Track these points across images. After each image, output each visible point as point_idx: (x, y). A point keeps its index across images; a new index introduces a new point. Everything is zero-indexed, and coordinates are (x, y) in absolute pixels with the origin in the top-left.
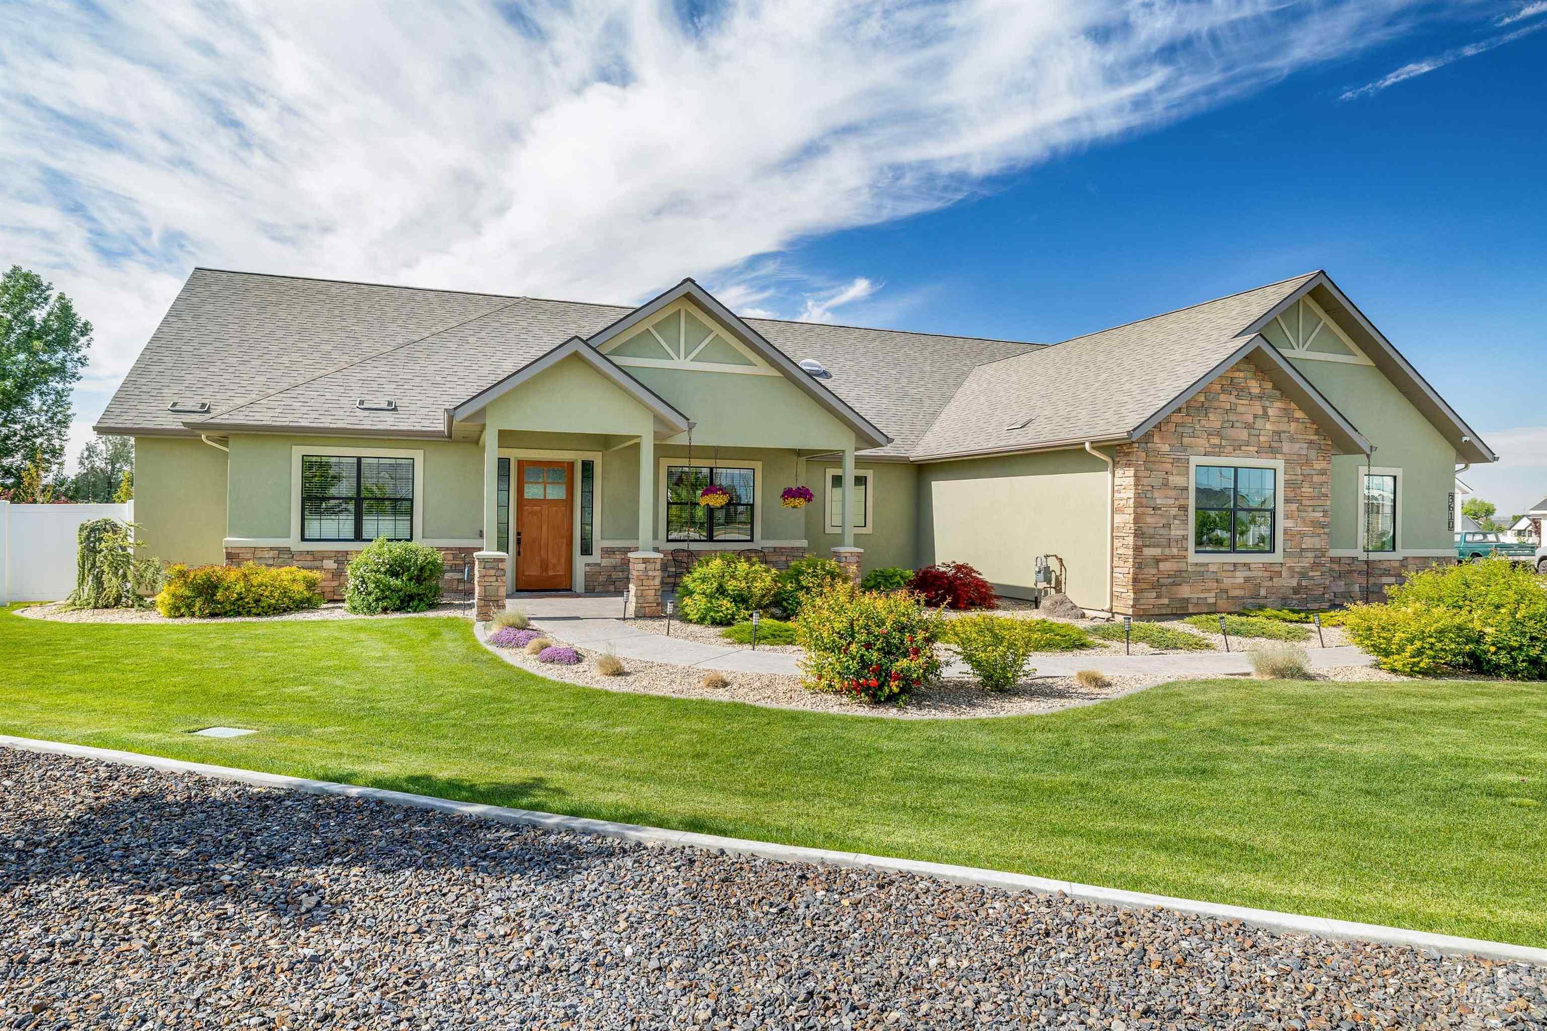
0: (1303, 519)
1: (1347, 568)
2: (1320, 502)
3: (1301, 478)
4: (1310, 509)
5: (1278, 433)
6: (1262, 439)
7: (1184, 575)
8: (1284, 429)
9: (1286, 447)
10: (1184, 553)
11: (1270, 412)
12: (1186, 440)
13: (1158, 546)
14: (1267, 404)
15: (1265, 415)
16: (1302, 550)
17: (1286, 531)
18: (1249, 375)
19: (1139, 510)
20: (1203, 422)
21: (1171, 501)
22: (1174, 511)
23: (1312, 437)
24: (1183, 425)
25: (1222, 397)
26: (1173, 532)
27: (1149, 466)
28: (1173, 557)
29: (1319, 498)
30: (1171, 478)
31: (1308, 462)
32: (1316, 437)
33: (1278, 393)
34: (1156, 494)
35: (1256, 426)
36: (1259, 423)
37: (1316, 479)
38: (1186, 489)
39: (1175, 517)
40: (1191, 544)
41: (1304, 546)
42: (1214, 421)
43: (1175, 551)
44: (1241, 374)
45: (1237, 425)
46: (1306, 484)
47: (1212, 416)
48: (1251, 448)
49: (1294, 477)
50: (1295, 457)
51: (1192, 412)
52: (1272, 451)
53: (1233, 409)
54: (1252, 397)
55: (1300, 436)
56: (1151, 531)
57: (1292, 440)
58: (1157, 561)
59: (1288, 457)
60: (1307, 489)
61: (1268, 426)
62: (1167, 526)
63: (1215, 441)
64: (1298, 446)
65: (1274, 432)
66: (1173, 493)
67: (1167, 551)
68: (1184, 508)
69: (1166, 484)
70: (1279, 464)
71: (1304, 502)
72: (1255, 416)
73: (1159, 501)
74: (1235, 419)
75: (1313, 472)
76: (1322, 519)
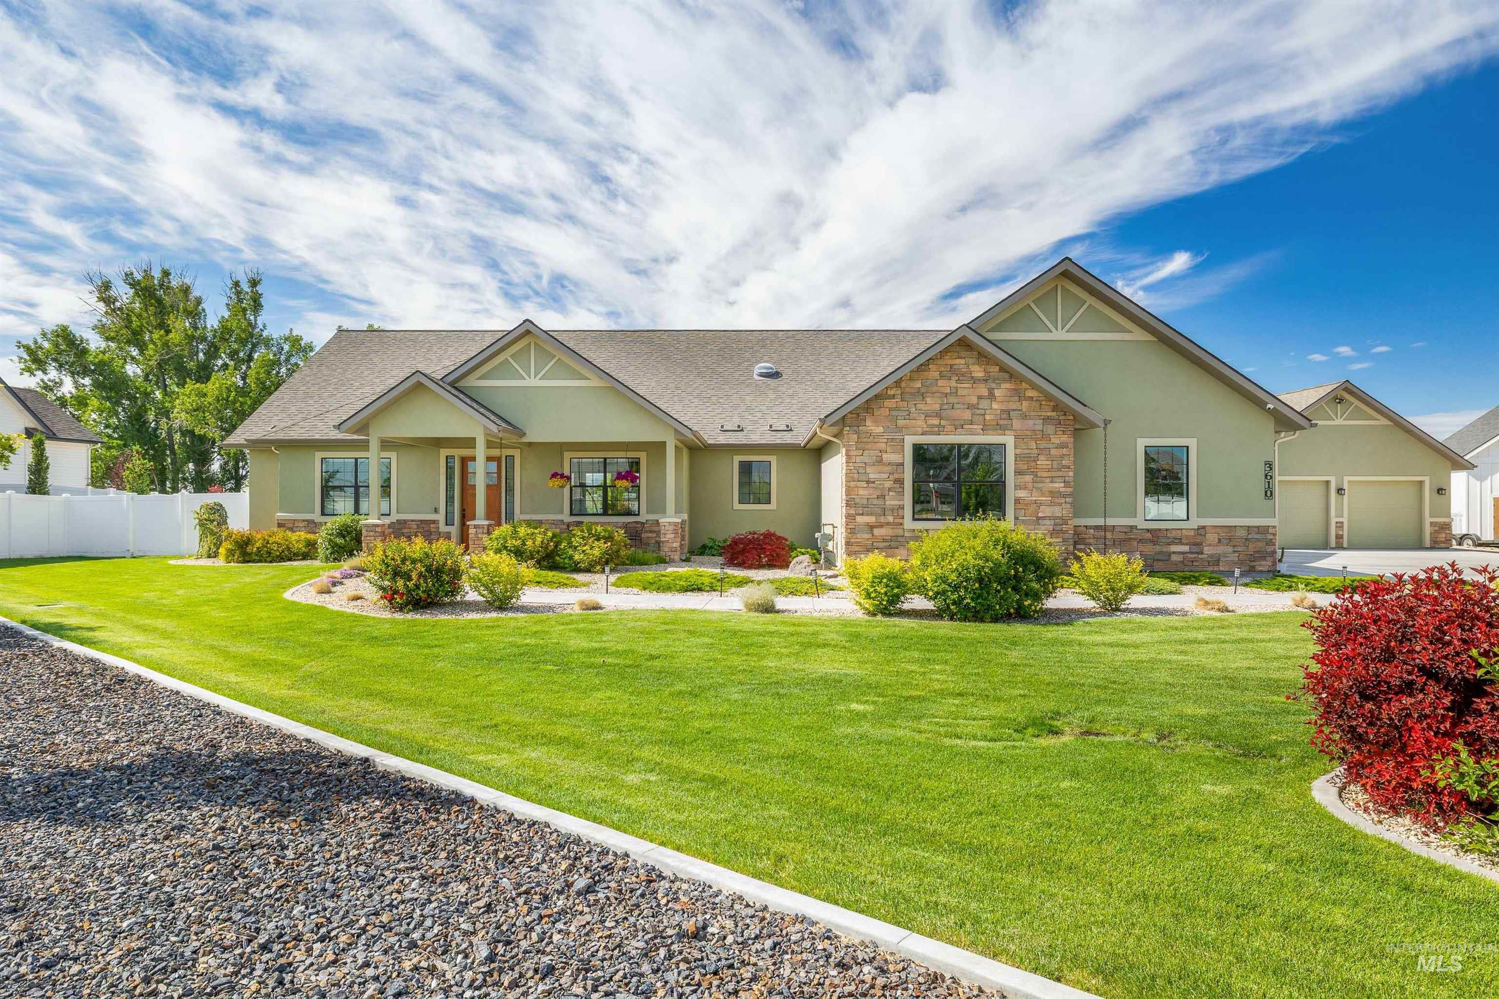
0: (1040, 489)
1: (1122, 536)
2: (1061, 474)
3: (1036, 451)
4: (1048, 480)
5: (1008, 412)
6: (988, 417)
7: (900, 539)
8: (1014, 407)
9: (1017, 424)
10: (900, 521)
11: (997, 393)
12: (901, 423)
13: (871, 514)
14: (994, 385)
15: (991, 396)
16: (1038, 518)
17: (1017, 501)
18: (971, 361)
19: (852, 484)
20: (919, 406)
21: (886, 476)
22: (888, 484)
23: (1049, 414)
24: (897, 409)
25: (941, 383)
26: (888, 503)
27: (861, 445)
28: (888, 524)
29: (1059, 470)
30: (885, 456)
31: (1045, 437)
32: (1054, 414)
33: (1006, 376)
34: (869, 470)
35: (981, 407)
36: (984, 404)
37: (1054, 452)
38: (902, 464)
39: (890, 490)
40: (908, 512)
41: (1040, 515)
42: (933, 403)
43: (890, 519)
44: (962, 361)
45: (956, 406)
46: (1041, 457)
47: (929, 400)
48: (975, 427)
49: (1027, 451)
50: (1029, 433)
51: (907, 397)
52: (1001, 428)
53: (955, 392)
54: (975, 381)
55: (1033, 414)
56: (865, 502)
57: (1024, 417)
58: (871, 527)
59: (1019, 433)
60: (1043, 462)
61: (995, 406)
62: (882, 497)
63: (936, 422)
64: (1031, 422)
65: (1002, 410)
66: (889, 468)
67: (882, 519)
68: (900, 482)
69: (880, 461)
70: (1009, 440)
71: (1039, 474)
72: (980, 398)
73: (872, 476)
74: (956, 401)
75: (1050, 446)
76: (1062, 490)
